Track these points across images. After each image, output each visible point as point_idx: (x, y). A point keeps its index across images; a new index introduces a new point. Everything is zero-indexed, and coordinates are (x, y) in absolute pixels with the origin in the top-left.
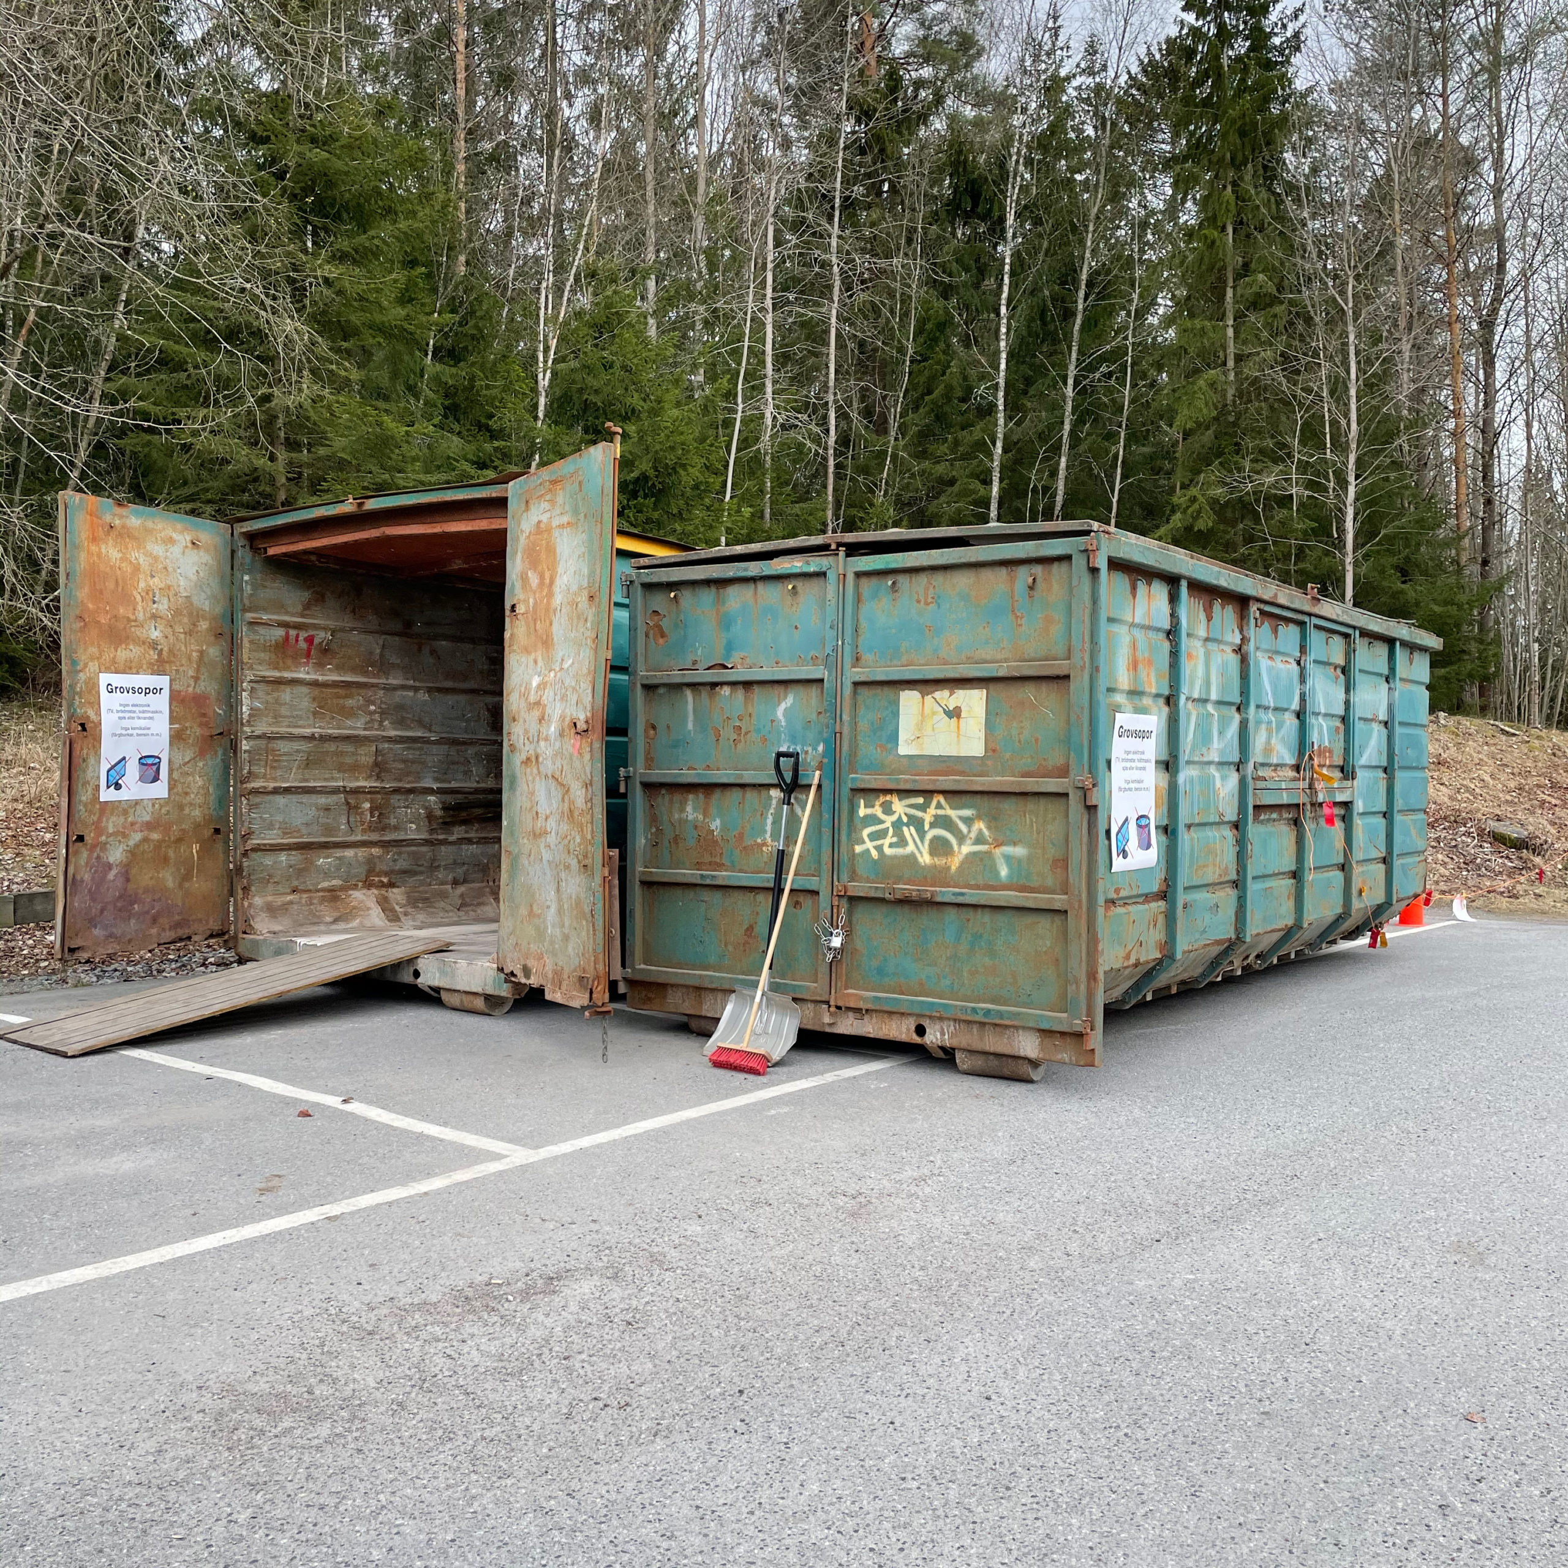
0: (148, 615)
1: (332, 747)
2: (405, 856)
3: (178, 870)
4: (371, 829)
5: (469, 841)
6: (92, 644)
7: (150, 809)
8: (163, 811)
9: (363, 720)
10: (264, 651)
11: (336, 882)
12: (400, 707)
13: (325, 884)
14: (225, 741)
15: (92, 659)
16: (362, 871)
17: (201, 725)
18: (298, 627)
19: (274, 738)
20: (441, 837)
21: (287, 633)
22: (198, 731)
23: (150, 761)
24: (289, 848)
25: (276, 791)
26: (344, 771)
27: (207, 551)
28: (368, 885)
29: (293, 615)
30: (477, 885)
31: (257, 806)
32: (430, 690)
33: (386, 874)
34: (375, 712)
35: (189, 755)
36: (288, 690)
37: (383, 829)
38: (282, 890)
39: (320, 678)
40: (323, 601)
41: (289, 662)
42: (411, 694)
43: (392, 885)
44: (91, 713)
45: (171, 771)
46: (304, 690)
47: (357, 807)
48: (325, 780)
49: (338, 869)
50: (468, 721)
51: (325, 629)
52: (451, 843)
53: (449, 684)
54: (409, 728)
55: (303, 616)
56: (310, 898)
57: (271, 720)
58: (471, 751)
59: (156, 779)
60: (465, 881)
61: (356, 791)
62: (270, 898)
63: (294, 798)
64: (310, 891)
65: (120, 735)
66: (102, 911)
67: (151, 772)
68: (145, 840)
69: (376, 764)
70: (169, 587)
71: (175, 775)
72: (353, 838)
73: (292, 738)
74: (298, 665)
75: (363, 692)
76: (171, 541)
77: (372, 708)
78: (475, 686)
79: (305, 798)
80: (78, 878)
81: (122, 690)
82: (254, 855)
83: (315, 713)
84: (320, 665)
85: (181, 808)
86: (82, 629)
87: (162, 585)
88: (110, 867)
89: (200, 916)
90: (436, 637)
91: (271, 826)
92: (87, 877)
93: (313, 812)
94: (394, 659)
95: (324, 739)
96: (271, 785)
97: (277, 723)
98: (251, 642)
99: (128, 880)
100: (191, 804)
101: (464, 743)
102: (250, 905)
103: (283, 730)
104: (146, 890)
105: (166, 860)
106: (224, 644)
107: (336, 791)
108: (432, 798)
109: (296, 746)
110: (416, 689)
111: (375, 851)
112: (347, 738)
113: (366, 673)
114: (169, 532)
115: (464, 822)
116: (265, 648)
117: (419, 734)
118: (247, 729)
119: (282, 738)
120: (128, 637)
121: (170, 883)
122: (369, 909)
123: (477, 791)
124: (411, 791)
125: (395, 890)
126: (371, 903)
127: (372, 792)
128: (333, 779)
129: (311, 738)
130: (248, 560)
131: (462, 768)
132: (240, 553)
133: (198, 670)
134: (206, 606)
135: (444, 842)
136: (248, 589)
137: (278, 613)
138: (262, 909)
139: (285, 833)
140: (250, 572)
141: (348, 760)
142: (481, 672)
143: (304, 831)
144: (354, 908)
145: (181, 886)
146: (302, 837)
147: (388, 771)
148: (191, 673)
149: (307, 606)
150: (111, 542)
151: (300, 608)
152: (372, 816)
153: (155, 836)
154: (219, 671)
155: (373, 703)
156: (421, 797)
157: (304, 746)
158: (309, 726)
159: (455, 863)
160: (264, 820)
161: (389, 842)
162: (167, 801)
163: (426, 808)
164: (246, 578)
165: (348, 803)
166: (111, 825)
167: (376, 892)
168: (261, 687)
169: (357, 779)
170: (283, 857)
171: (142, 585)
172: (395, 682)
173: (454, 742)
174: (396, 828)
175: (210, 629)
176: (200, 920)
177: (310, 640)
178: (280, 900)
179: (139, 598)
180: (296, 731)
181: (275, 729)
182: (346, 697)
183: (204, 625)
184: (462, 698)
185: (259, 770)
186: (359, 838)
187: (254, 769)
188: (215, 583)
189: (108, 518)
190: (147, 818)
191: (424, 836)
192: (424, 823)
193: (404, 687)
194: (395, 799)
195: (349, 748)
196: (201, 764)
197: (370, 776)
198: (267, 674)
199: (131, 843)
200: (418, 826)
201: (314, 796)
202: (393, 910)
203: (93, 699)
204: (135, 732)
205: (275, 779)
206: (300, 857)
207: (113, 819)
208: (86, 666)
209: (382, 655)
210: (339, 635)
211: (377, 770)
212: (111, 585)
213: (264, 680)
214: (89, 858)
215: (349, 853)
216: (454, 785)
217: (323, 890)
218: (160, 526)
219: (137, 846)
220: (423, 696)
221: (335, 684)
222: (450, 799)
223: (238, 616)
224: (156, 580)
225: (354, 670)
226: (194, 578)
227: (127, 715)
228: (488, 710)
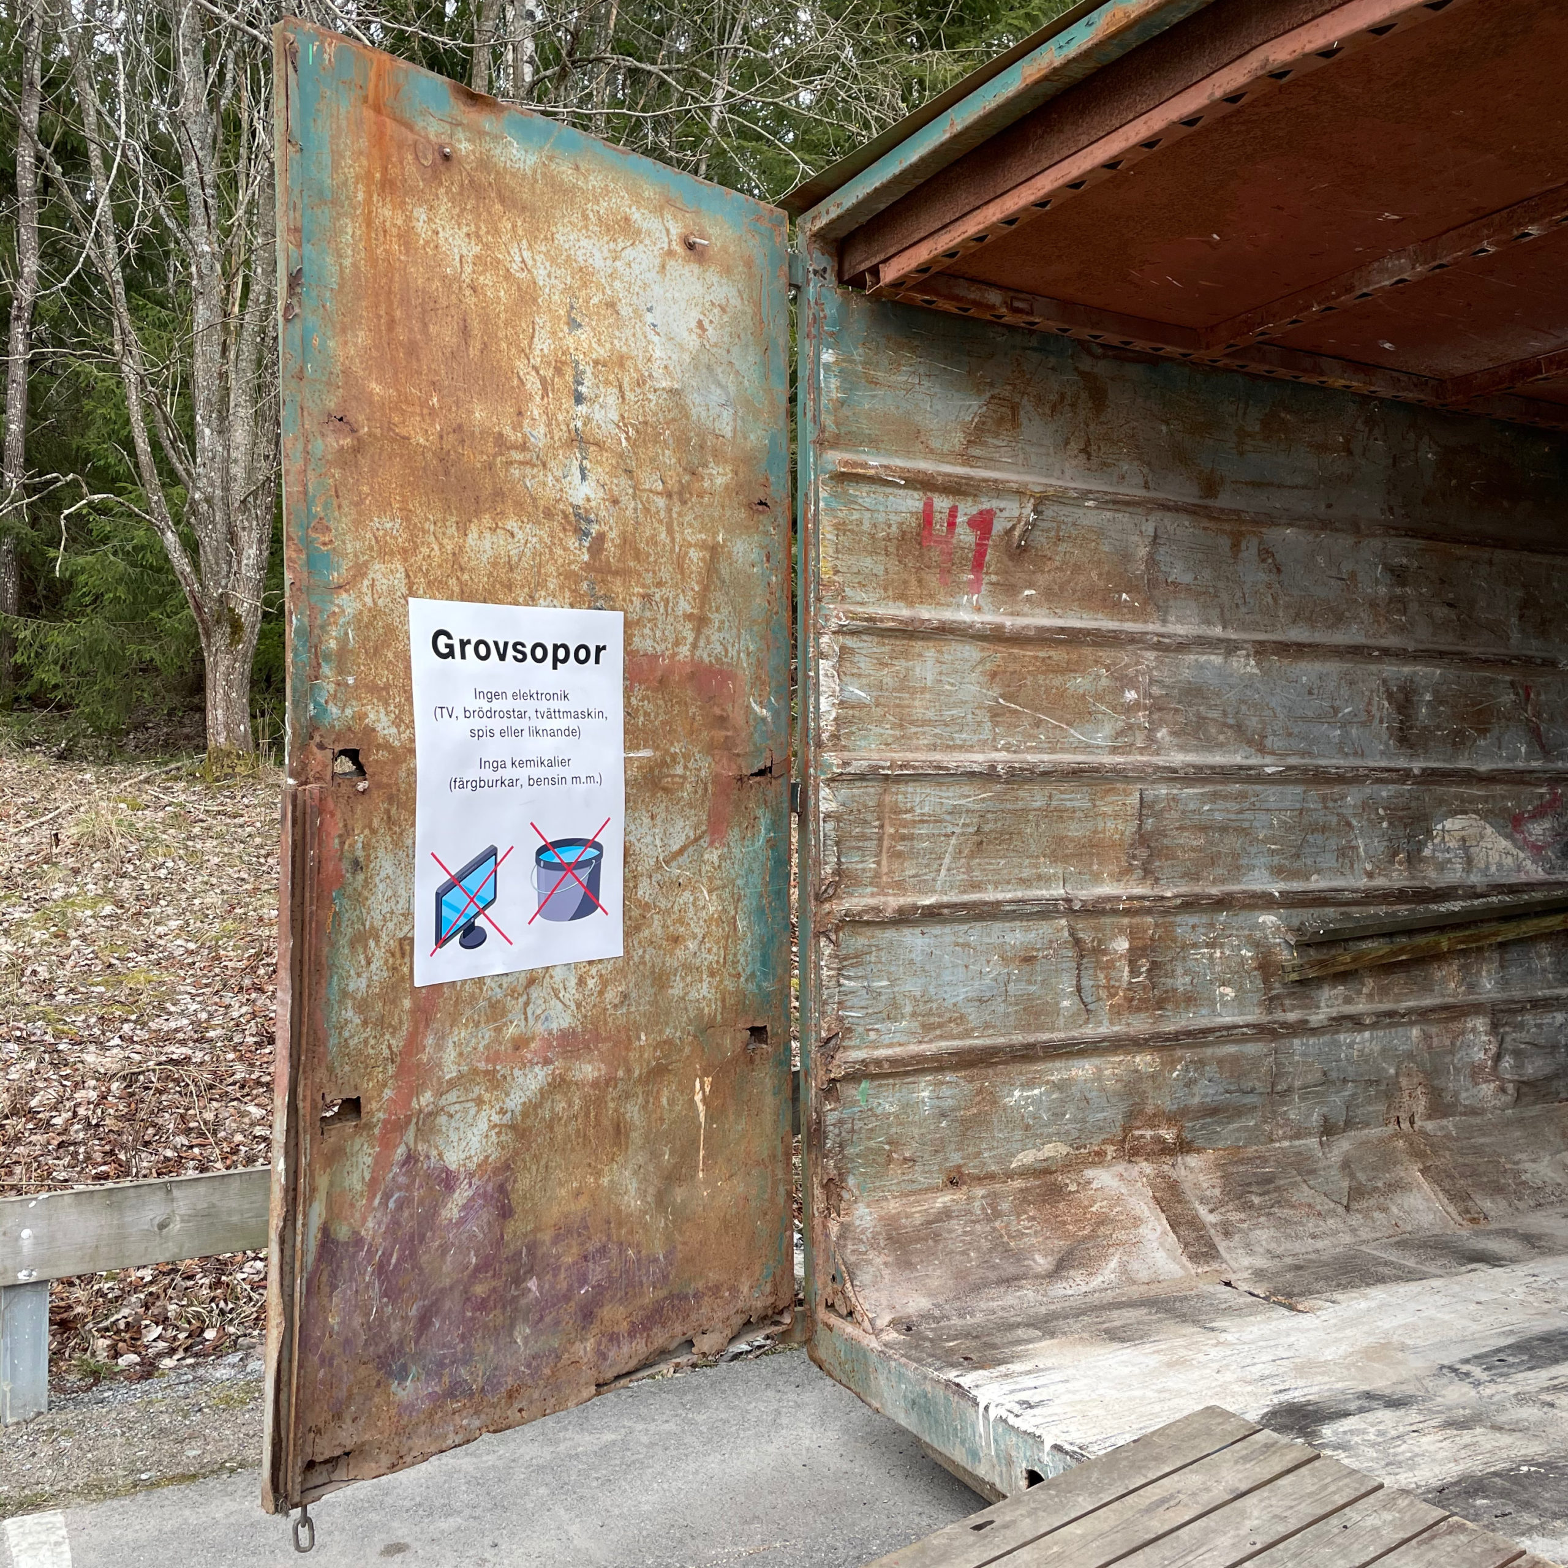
0: (561, 434)
1: (1036, 797)
2: (1211, 1070)
3: (655, 1155)
4: (1133, 1005)
5: (1355, 1022)
6: (384, 507)
7: (571, 994)
8: (611, 995)
9: (1108, 729)
10: (874, 552)
11: (1056, 1150)
12: (1193, 692)
13: (1027, 1157)
14: (776, 789)
15: (384, 552)
16: (1113, 1114)
17: (710, 748)
18: (956, 488)
19: (898, 779)
20: (1292, 1017)
21: (929, 505)
22: (704, 766)
23: (569, 855)
24: (937, 1065)
25: (904, 918)
26: (1066, 859)
27: (727, 271)
28: (1131, 1152)
29: (942, 457)
30: (1374, 1132)
31: (858, 958)
32: (1261, 650)
33: (1171, 1119)
34: (1136, 706)
35: (680, 833)
36: (931, 654)
37: (1160, 1004)
38: (923, 1181)
39: (1008, 622)
40: (1015, 423)
41: (932, 579)
42: (1217, 660)
43: (1184, 1147)
44: (380, 720)
45: (630, 882)
46: (970, 652)
47: (1098, 951)
48: (1024, 882)
49: (1058, 1115)
50: (1344, 725)
51: (1020, 493)
52: (1314, 1031)
53: (1298, 634)
54: (1210, 745)
55: (967, 459)
56: (993, 1198)
57: (889, 732)
58: (1353, 797)
59: (588, 904)
60: (1349, 1124)
61: (1095, 910)
62: (893, 1206)
63: (946, 934)
64: (992, 1177)
65: (478, 784)
66: (424, 1321)
67: (573, 890)
68: (558, 1085)
69: (1143, 839)
70: (622, 361)
71: (645, 891)
72: (1089, 1031)
73: (942, 776)
74: (954, 588)
75: (1106, 655)
76: (625, 228)
77: (1131, 695)
78: (1360, 639)
79: (975, 933)
80: (343, 1232)
81: (483, 650)
82: (850, 1091)
83: (995, 714)
84: (1007, 590)
85: (661, 980)
86: (349, 458)
87: (601, 353)
88: (448, 1181)
89: (713, 1276)
90: (1271, 520)
91: (892, 1013)
92: (371, 1227)
93: (993, 969)
94: (1179, 573)
95: (1019, 777)
96: (893, 902)
97: (904, 741)
98: (841, 528)
99: (505, 1212)
100: (688, 968)
101: (1340, 779)
102: (845, 1228)
103: (919, 757)
104: (564, 1232)
105: (619, 1131)
106: (774, 531)
107: (1047, 911)
108: (1268, 919)
109: (952, 796)
110: (1230, 648)
111: (1144, 1061)
112: (1076, 774)
113: (1114, 608)
114: (621, 202)
115: (1343, 977)
116: (875, 545)
117: (1238, 759)
118: (831, 758)
119: (918, 778)
120: (499, 494)
121: (632, 1201)
122: (1137, 1221)
123: (1370, 897)
124: (1222, 903)
125: (1192, 1160)
126: (1142, 1205)
127: (1135, 909)
128: (1042, 879)
129: (989, 776)
130: (831, 310)
131: (1333, 843)
132: (811, 291)
133: (703, 598)
134: (726, 426)
135: (1301, 1029)
136: (832, 386)
137: (909, 454)
138: (874, 1245)
139: (927, 1028)
140: (836, 341)
141: (1075, 830)
142: (1373, 605)
143: (973, 1016)
144: (1102, 1221)
145: (661, 1200)
146: (967, 1034)
147: (1168, 854)
148: (684, 606)
149: (977, 435)
150: (444, 206)
151: (958, 439)
152: (1135, 972)
153: (587, 1070)
154: (759, 602)
155: (1132, 683)
156: (1242, 918)
157: (969, 797)
158: (983, 745)
159: (1326, 1080)
160: (876, 995)
161: (1176, 1037)
162: (622, 967)
163: (1256, 945)
164: (828, 356)
165: (1077, 942)
166: (450, 1055)
167: (1148, 1168)
168: (866, 646)
169: (1097, 878)
170: (924, 1091)
171: (543, 345)
172: (1179, 630)
173: (1319, 777)
174: (1190, 1000)
175: (737, 489)
176: (716, 1290)
177: (982, 523)
178: (918, 1211)
179: (533, 384)
180: (952, 760)
181: (900, 756)
182: (1069, 669)
183: (719, 476)
184: (1332, 667)
185: (862, 863)
186: (1105, 1029)
187: (851, 861)
188: (747, 362)
189: (433, 129)
190: (562, 1019)
191: (1254, 1015)
192: (1253, 984)
193: (1203, 643)
194: (1186, 925)
195: (1075, 798)
196: (713, 856)
197: (1128, 870)
198: (880, 611)
199: (515, 1101)
200: (1240, 989)
201: (997, 927)
202: (1195, 1223)
203: (384, 677)
204: (522, 774)
205: (900, 886)
206: (967, 1087)
207: (461, 1034)
208: (360, 571)
209: (1151, 561)
210: (1049, 511)
211: (1143, 853)
212: (445, 333)
213: (872, 629)
214: (381, 1163)
215: (1082, 1070)
216: (1317, 883)
217: (1025, 1172)
218: (595, 182)
219: (531, 1109)
220: (1244, 665)
221: (1044, 638)
222: (1313, 919)
223: (809, 457)
224: (584, 335)
225: (1090, 599)
226: (692, 341)
227: (497, 724)
228: (1390, 696)
